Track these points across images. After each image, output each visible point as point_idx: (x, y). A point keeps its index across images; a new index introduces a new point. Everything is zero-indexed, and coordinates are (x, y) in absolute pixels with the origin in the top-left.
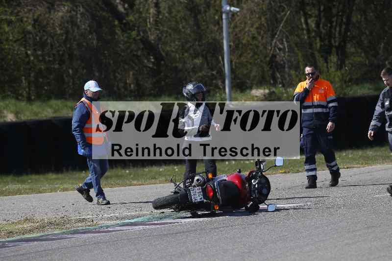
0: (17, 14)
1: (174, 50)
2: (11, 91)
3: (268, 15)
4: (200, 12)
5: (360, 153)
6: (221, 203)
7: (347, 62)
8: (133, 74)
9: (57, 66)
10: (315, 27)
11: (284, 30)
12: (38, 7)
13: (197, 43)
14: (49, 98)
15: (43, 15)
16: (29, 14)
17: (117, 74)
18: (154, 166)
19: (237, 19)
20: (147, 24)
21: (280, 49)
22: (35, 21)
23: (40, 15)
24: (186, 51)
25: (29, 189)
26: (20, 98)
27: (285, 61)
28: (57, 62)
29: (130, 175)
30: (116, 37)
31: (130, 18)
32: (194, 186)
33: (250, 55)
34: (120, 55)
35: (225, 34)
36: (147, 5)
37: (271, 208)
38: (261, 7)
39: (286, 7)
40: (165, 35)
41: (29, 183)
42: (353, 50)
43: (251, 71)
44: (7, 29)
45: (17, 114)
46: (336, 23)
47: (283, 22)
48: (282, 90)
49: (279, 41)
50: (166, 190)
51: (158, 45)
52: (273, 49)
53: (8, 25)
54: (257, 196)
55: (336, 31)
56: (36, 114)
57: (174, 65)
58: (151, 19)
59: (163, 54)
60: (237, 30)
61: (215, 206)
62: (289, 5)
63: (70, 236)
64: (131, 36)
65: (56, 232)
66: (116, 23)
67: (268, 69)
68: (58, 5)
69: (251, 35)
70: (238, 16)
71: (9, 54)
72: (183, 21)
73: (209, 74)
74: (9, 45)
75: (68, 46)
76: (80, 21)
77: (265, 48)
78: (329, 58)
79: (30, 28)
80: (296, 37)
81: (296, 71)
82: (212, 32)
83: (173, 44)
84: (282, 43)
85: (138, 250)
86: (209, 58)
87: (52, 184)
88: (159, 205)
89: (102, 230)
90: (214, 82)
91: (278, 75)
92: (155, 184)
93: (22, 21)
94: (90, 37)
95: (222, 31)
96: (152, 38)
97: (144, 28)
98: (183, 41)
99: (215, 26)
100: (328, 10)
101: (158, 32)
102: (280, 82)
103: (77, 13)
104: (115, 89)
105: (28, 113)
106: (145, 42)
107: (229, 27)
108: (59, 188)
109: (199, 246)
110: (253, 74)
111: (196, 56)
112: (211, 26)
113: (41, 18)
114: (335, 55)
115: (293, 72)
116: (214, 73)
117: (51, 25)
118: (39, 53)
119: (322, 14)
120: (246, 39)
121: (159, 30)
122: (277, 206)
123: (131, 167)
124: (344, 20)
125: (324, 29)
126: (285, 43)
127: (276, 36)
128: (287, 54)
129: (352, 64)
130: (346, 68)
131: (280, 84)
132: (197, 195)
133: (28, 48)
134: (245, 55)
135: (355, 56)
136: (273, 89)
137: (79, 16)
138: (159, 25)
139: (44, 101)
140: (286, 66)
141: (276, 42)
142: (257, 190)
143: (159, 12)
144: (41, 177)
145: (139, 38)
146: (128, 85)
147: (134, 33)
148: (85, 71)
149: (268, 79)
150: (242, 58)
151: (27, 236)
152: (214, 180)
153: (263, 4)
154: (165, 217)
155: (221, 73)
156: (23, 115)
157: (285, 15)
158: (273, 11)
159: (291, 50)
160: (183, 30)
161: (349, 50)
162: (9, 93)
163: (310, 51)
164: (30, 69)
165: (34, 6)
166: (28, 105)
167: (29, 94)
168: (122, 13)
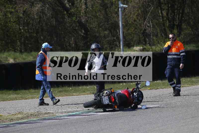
0: (15, 8)
1: (94, 26)
2: (12, 48)
3: (142, 9)
4: (108, 7)
5: (189, 79)
6: (118, 104)
7: (182, 33)
8: (74, 39)
9: (35, 35)
10: (166, 15)
11: (150, 17)
12: (26, 5)
13: (106, 23)
14: (31, 51)
15: (28, 9)
16: (21, 8)
17: (65, 39)
18: (84, 86)
19: (127, 11)
20: (81, 13)
21: (148, 26)
22: (24, 12)
23: (27, 9)
24: (101, 27)
25: (21, 97)
26: (16, 51)
27: (151, 32)
28: (35, 33)
29: (72, 90)
30: (65, 20)
31: (72, 10)
32: (105, 96)
33: (133, 29)
34: (67, 29)
35: (120, 19)
36: (81, 4)
37: (143, 107)
38: (138, 5)
39: (151, 5)
40: (90, 19)
41: (20, 94)
42: (185, 27)
43: (133, 37)
44: (10, 16)
45: (15, 59)
46: (177, 13)
47: (150, 12)
48: (149, 47)
49: (147, 22)
50: (91, 98)
51: (86, 24)
52: (145, 26)
53: (10, 14)
54: (137, 101)
55: (176, 17)
56: (24, 59)
57: (94, 34)
58: (83, 11)
59: (89, 28)
60: (127, 16)
61: (115, 106)
62: (153, 4)
63: (41, 121)
64: (72, 19)
65: (35, 119)
66: (65, 13)
67: (142, 36)
68: (36, 4)
69: (133, 20)
70: (127, 9)
71: (11, 29)
72: (99, 12)
73: (112, 39)
74: (11, 24)
75: (41, 24)
76: (47, 12)
77: (140, 25)
78: (173, 31)
79: (21, 15)
80: (156, 20)
81: (156, 37)
82: (114, 17)
83: (94, 24)
84: (149, 23)
85: (76, 129)
86: (112, 31)
87: (33, 95)
88: (87, 106)
89: (57, 118)
90: (115, 43)
91: (147, 40)
92: (85, 95)
93: (17, 12)
94: (52, 20)
95: (119, 17)
96: (83, 20)
97: (79, 16)
98: (99, 22)
99: (115, 14)
100: (172, 6)
101: (86, 17)
102: (148, 43)
103: (45, 8)
104: (65, 46)
105: (20, 59)
106: (80, 22)
107: (122, 15)
108: (36, 97)
109: (107, 126)
110: (135, 39)
111: (106, 30)
112: (114, 15)
113: (27, 10)
114: (176, 30)
115: (155, 38)
116: (115, 38)
117: (32, 14)
118: (26, 28)
119: (170, 8)
120: (131, 21)
121: (87, 17)
122: (147, 106)
123: (73, 86)
124: (181, 11)
125: (171, 16)
126: (151, 23)
127: (146, 20)
128: (152, 29)
129: (185, 34)
130: (182, 36)
131: (148, 44)
132: (106, 101)
133: (20, 25)
134: (130, 29)
135: (186, 30)
136: (145, 47)
137: (46, 9)
138: (87, 14)
139: (28, 52)
140: (151, 35)
141: (146, 23)
142: (137, 98)
143: (87, 7)
144: (27, 91)
145: (77, 20)
146: (71, 44)
147: (74, 18)
148: (49, 37)
149: (142, 42)
150: (129, 31)
151: (20, 121)
152: (115, 93)
153: (139, 4)
154: (90, 112)
155: (118, 38)
156: (17, 60)
157: (151, 9)
158: (145, 7)
159: (154, 26)
160: (99, 16)
161: (183, 27)
162: (11, 49)
163: (163, 27)
164: (21, 37)
165: (24, 4)
166: (21, 55)
167: (21, 49)
168: (68, 8)
